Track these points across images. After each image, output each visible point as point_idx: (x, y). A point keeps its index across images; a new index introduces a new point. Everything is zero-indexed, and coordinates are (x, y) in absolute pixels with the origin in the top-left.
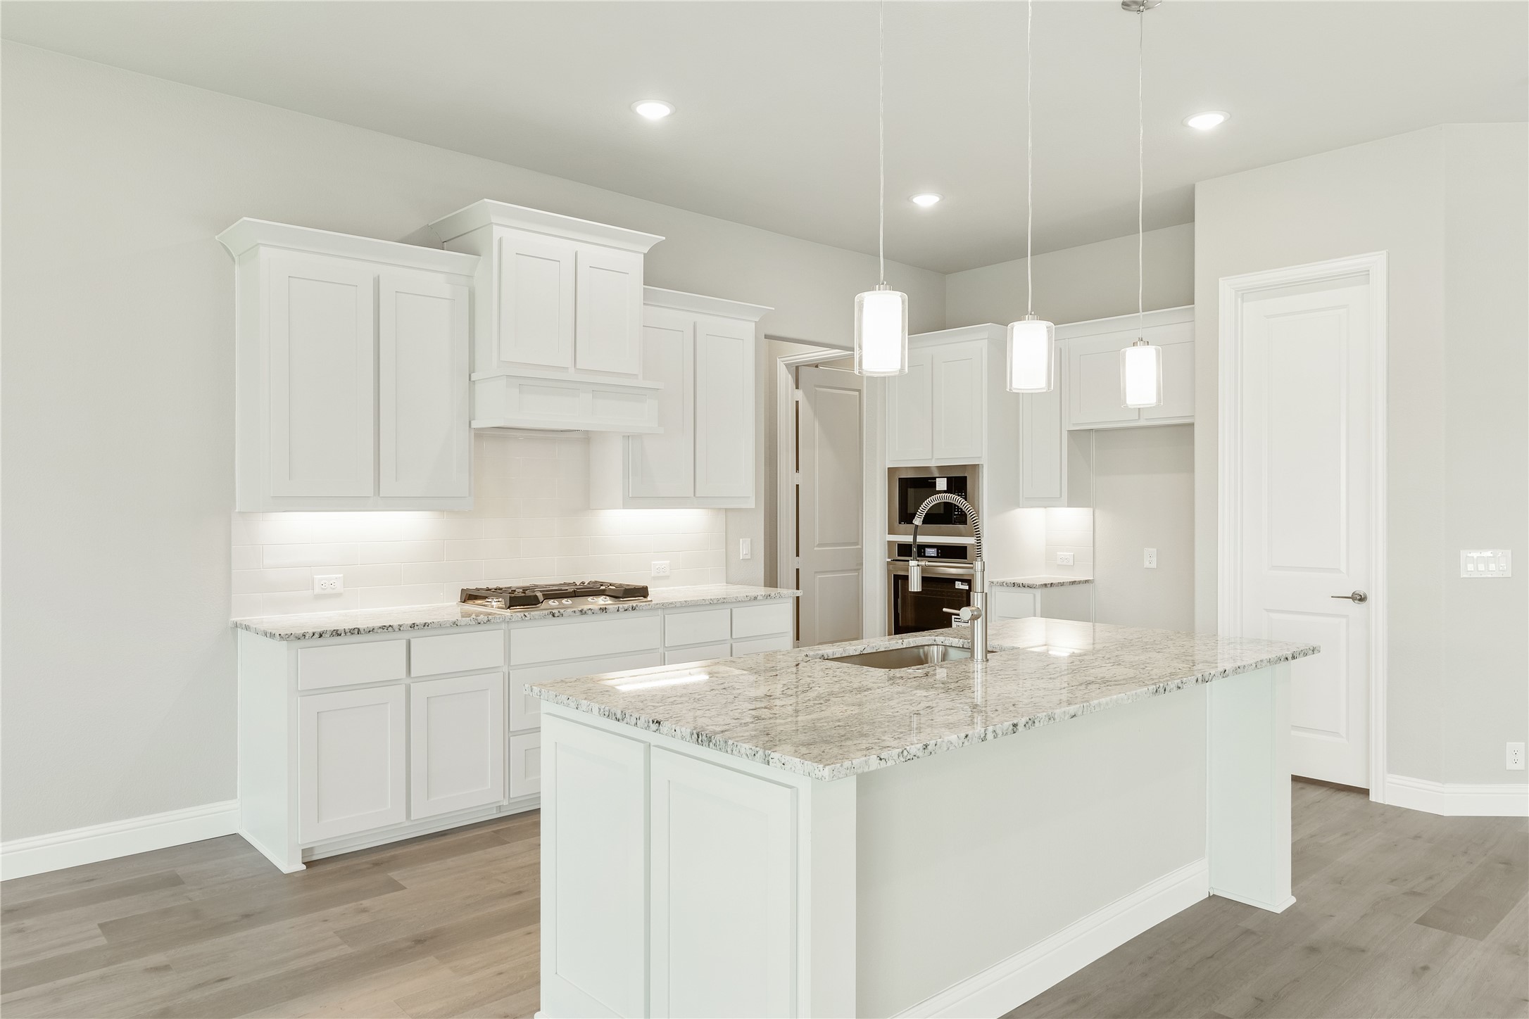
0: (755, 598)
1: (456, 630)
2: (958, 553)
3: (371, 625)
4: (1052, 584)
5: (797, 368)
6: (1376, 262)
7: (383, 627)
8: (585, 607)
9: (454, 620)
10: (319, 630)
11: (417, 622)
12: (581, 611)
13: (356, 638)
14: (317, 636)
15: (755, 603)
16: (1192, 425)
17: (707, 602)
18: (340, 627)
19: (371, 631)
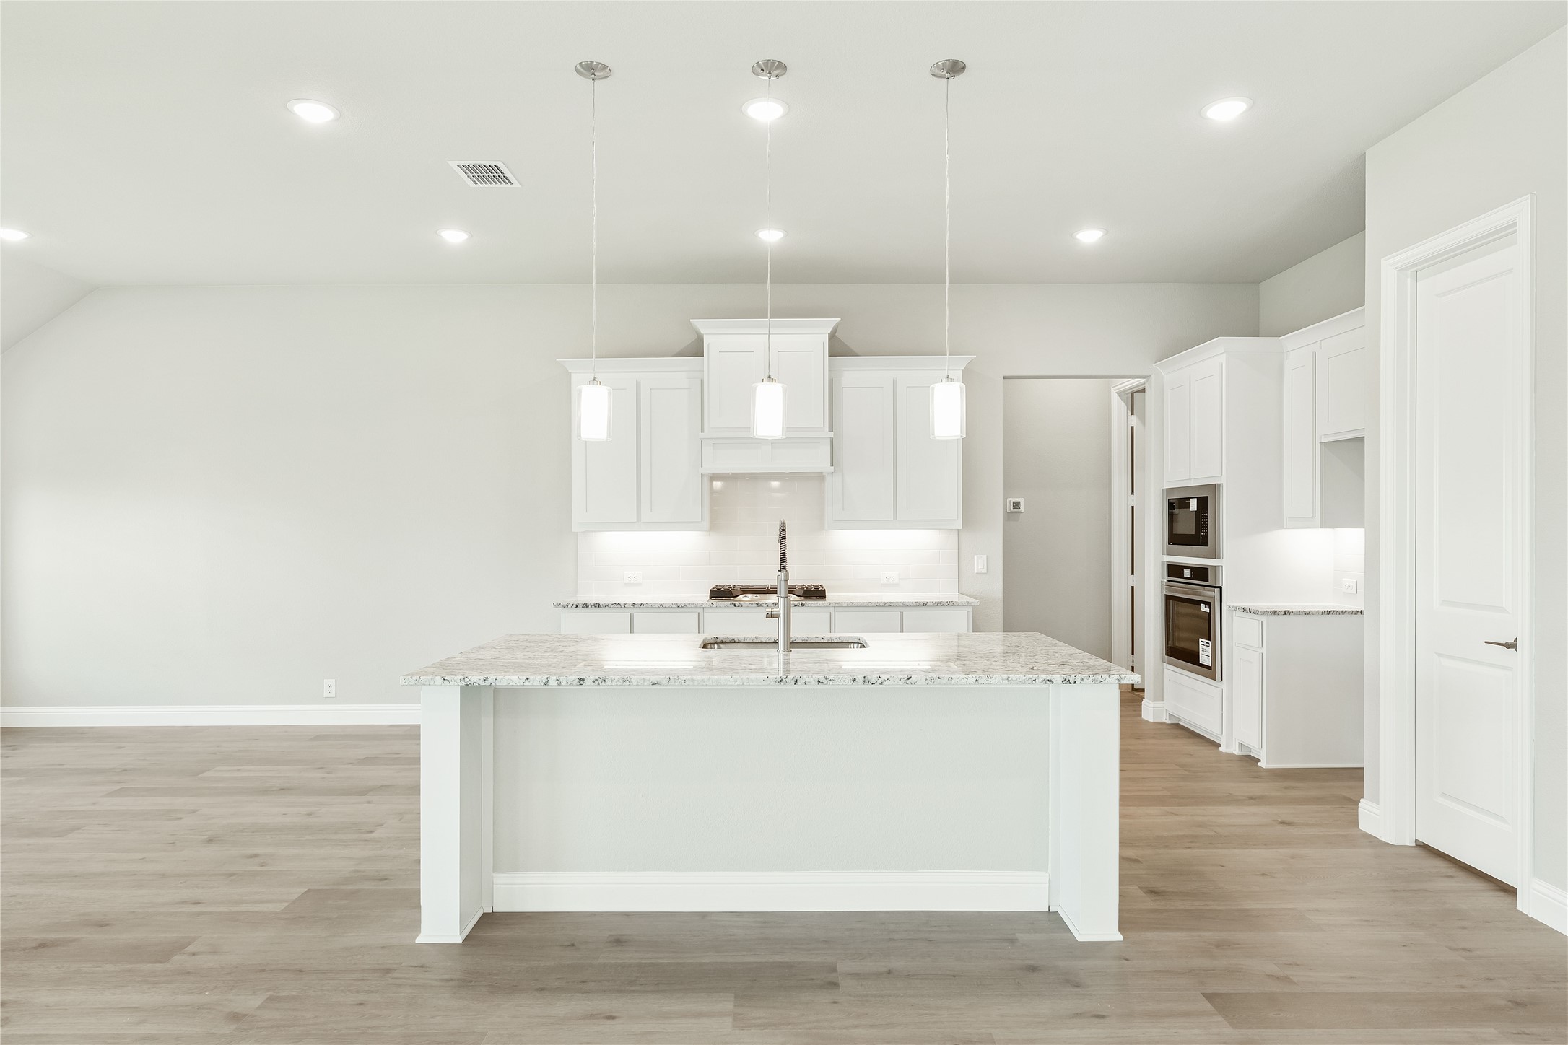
0: (925, 604)
1: (662, 610)
2: (1201, 574)
3: (607, 603)
4: (1286, 611)
5: (1132, 394)
6: (1521, 211)
7: (614, 604)
8: (761, 602)
9: (661, 603)
10: (576, 603)
11: (636, 603)
12: (757, 604)
13: (597, 610)
14: (574, 606)
15: (925, 608)
16: (1362, 439)
17: (873, 605)
18: (588, 603)
19: (607, 606)
